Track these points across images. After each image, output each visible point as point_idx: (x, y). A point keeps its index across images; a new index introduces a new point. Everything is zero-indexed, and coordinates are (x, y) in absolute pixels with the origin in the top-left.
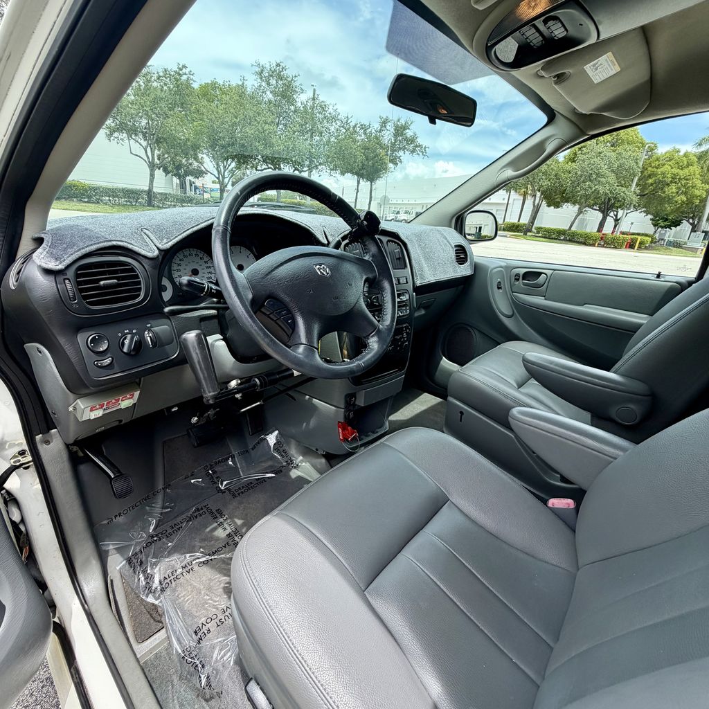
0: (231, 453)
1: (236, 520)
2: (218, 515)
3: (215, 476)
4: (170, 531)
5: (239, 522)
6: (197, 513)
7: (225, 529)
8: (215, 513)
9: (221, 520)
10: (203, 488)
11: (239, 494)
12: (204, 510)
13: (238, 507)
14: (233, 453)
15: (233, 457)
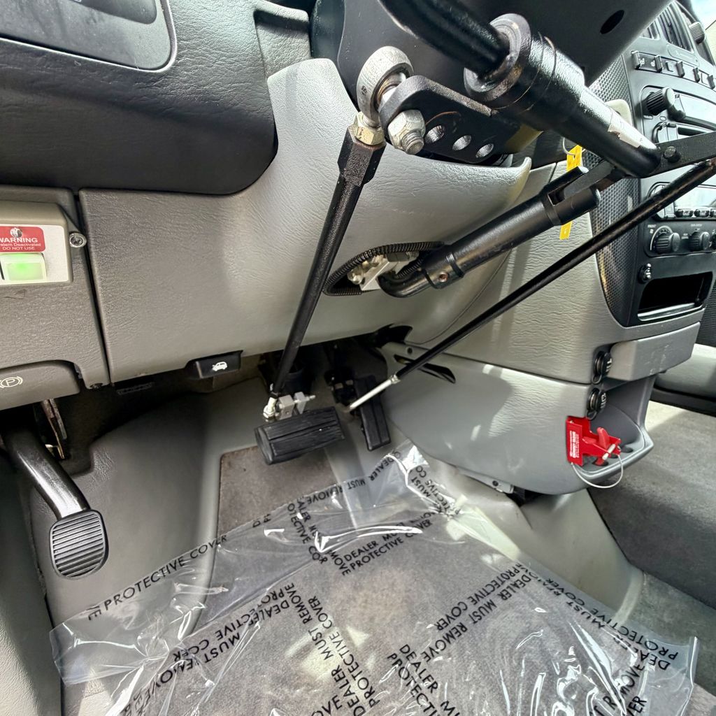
0: (336, 483)
1: (352, 631)
2: (313, 614)
3: (308, 525)
4: (215, 644)
5: (359, 638)
6: (273, 603)
7: (328, 654)
8: (307, 605)
9: (319, 627)
10: (285, 548)
11: (352, 565)
12: (287, 597)
13: (354, 599)
14: (339, 483)
15: (339, 490)
